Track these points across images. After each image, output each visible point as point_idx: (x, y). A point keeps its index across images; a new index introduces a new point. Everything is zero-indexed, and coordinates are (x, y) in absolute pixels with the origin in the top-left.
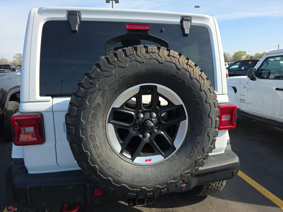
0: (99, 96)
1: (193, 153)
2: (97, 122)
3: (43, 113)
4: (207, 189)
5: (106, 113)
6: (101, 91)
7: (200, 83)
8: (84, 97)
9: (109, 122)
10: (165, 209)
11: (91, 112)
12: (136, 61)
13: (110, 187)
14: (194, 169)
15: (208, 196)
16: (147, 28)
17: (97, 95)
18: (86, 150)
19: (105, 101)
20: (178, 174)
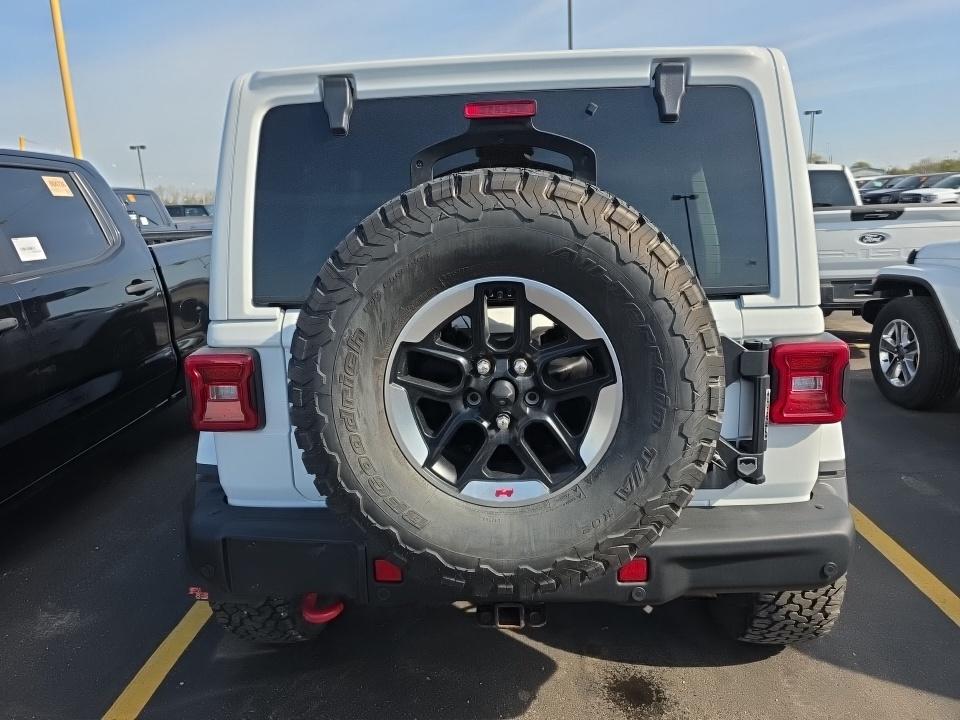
0: (360, 310)
1: (634, 483)
2: (359, 380)
3: (259, 350)
4: (768, 621)
5: (382, 356)
6: (364, 298)
7: (651, 277)
8: (324, 313)
9: (393, 379)
11: (341, 353)
12: (457, 215)
13: (395, 554)
14: (638, 532)
16: (527, 110)
17: (357, 309)
18: (330, 450)
19: (379, 325)
20: (586, 540)
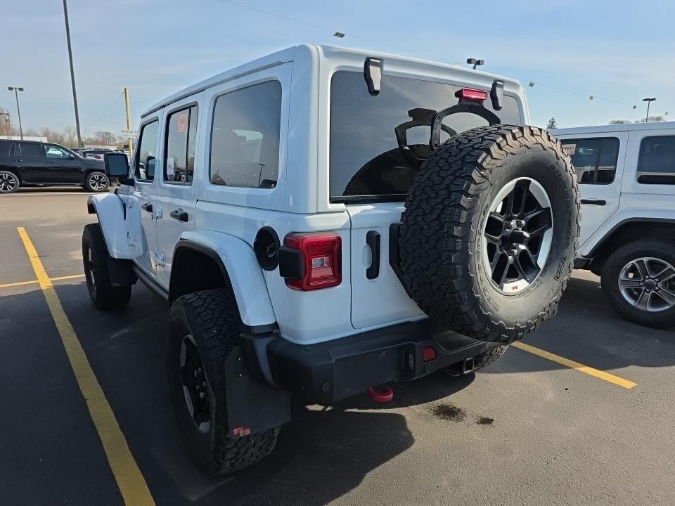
1: (560, 273)
3: (338, 232)
6: (492, 187)
8: (475, 196)
10: (431, 403)
15: (477, 374)
18: (472, 274)
